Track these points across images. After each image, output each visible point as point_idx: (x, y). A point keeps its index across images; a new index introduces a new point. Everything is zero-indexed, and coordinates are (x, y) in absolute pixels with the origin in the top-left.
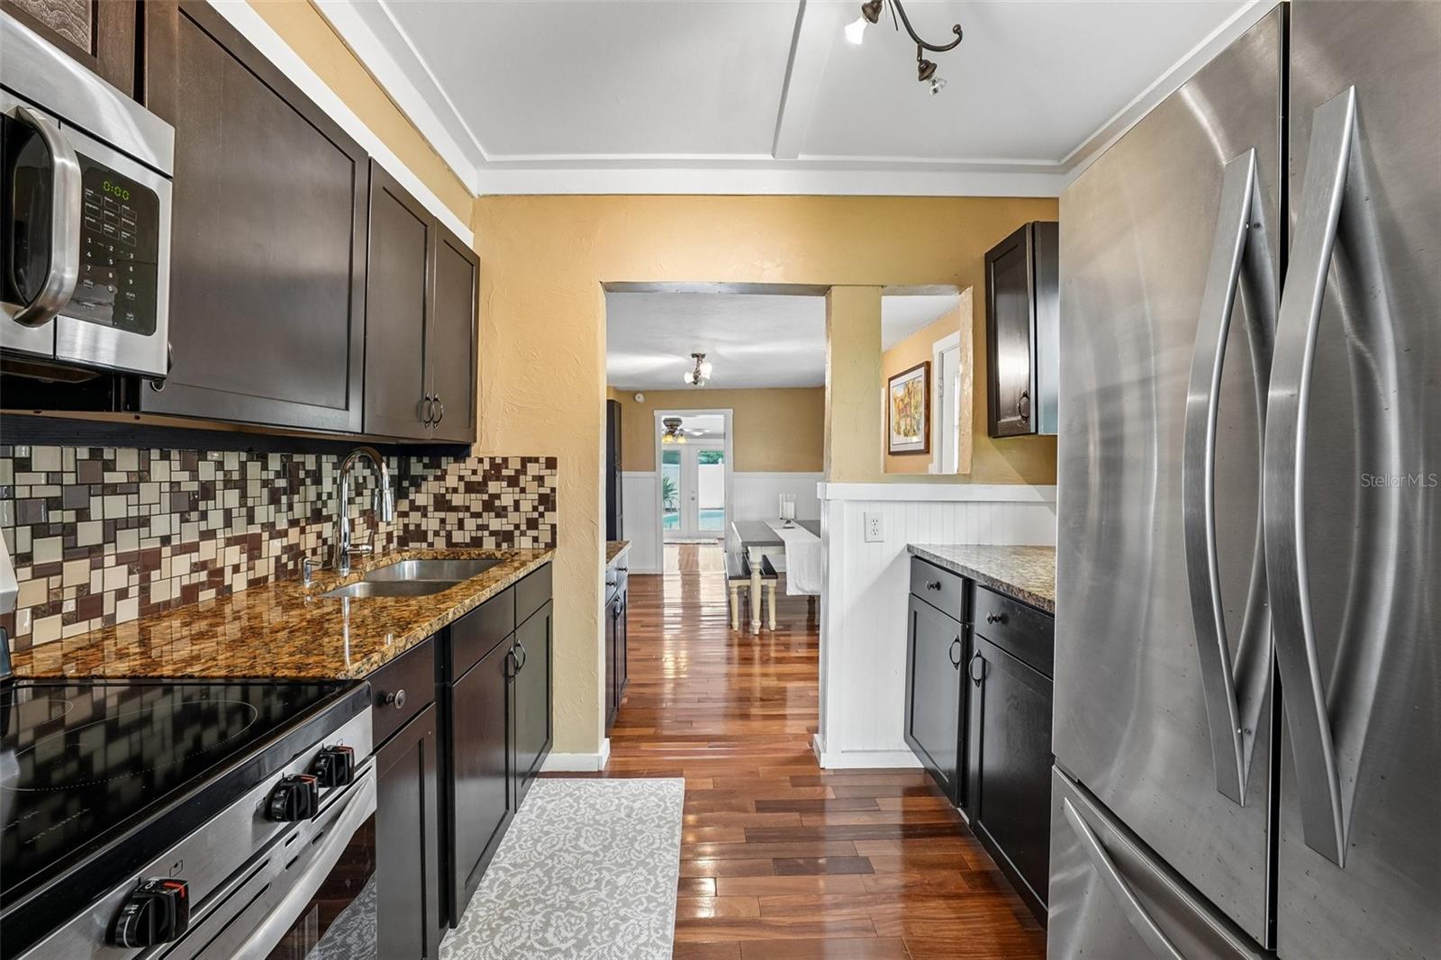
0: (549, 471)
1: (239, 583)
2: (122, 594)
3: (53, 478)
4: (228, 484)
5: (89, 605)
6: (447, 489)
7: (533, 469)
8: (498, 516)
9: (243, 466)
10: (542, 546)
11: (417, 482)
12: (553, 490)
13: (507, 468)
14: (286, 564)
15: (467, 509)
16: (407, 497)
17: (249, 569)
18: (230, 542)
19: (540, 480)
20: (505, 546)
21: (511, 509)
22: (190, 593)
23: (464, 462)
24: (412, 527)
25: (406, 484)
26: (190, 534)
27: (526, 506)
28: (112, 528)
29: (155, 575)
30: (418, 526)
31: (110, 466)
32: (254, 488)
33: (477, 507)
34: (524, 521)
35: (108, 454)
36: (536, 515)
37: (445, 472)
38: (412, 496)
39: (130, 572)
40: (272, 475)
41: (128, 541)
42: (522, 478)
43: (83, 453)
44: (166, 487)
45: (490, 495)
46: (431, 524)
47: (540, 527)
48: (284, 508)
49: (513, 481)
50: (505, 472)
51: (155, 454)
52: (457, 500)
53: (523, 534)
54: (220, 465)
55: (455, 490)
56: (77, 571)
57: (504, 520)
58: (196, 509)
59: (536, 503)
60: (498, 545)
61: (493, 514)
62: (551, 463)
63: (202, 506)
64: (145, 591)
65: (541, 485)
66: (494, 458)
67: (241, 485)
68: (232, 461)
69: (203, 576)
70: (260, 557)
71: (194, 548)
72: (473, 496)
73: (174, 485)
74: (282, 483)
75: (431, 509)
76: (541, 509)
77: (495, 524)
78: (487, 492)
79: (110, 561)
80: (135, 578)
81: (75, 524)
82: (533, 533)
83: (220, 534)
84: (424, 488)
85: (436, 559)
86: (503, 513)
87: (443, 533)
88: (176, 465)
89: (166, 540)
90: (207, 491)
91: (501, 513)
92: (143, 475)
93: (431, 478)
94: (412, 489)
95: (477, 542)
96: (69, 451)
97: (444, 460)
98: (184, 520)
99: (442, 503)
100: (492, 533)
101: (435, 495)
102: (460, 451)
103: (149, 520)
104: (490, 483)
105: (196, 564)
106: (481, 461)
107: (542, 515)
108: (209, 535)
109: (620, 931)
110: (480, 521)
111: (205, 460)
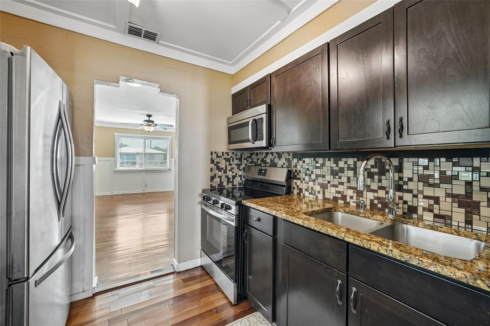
1: (352, 202)
2: (319, 192)
4: (349, 168)
5: (313, 192)
9: (355, 163)
17: (357, 199)
18: (349, 188)
22: (336, 199)
26: (336, 182)
28: (317, 176)
29: (326, 190)
31: (317, 162)
35: (317, 159)
39: (321, 188)
40: (369, 167)
41: (320, 180)
43: (312, 159)
44: (329, 168)
48: (376, 181)
51: (327, 159)
54: (346, 163)
56: (311, 184)
58: (338, 175)
63: (340, 174)
64: (324, 193)
67: (355, 169)
68: (351, 161)
69: (339, 196)
70: (362, 197)
71: (337, 186)
73: (332, 168)
74: (375, 170)
79: (317, 184)
80: (322, 190)
81: (311, 174)
83: (345, 184)
88: (332, 162)
89: (329, 182)
90: (342, 170)
92: (323, 165)
96: (310, 159)
98: (334, 178)
103: (325, 176)
105: (337, 191)
108: (342, 184)
111: (341, 161)
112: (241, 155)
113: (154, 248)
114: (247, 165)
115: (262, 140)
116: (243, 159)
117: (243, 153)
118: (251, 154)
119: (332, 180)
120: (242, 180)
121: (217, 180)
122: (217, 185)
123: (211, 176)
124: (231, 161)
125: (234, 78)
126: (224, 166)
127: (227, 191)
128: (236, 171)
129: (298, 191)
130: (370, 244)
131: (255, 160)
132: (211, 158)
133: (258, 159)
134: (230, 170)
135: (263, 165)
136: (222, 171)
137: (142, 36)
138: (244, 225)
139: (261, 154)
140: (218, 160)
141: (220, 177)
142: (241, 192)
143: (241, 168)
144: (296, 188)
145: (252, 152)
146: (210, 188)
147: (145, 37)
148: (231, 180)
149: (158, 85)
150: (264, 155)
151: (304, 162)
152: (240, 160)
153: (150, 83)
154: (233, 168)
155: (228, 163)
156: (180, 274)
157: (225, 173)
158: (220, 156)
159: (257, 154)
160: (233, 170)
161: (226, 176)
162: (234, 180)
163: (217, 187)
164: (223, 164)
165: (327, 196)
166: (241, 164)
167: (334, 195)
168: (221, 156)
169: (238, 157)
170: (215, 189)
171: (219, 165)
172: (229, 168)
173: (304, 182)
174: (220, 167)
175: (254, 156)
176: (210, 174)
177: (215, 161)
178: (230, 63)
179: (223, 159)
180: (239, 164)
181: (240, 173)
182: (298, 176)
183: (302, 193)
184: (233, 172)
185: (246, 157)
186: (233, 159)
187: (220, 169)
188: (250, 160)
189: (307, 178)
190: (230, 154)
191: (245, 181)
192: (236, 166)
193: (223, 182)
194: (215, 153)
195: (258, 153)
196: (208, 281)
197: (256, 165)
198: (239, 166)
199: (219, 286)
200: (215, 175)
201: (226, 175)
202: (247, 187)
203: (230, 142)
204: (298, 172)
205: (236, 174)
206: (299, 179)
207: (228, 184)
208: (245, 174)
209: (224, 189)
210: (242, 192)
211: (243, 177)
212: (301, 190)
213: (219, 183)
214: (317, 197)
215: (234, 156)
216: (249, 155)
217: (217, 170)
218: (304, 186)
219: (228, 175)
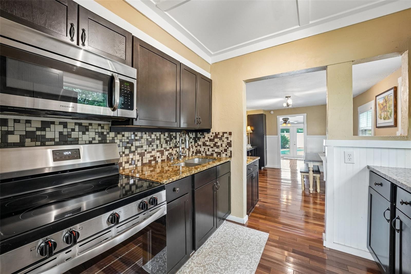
0: (230, 136)
1: (159, 160)
2: (138, 161)
3: (128, 138)
4: (157, 139)
6: (205, 140)
7: (226, 135)
8: (217, 148)
9: (160, 135)
10: (228, 157)
11: (199, 139)
12: (231, 141)
13: (219, 135)
14: (169, 157)
15: (210, 146)
16: (197, 143)
17: (161, 158)
18: (158, 151)
19: (227, 138)
20: (219, 156)
21: (220, 146)
22: (150, 161)
23: (209, 134)
24: (198, 150)
25: (197, 139)
26: (150, 149)
27: (224, 145)
28: (137, 147)
29: (144, 157)
30: (199, 150)
31: (136, 136)
32: (162, 140)
33: (212, 145)
34: (223, 150)
35: (136, 133)
36: (226, 148)
37: (205, 136)
38: (198, 142)
39: (140, 157)
40: (166, 137)
41: (139, 150)
42: (223, 138)
43: (132, 133)
44: (146, 140)
45: (215, 142)
46: (202, 149)
47: (228, 151)
48: (169, 144)
49: (220, 139)
50: (219, 136)
51: (144, 133)
52: (208, 143)
53: (223, 153)
54: (155, 135)
55: (207, 141)
56: (131, 156)
57: (219, 149)
59: (226, 145)
60: (217, 156)
61: (216, 147)
62: (230, 134)
63: (152, 144)
64: (142, 160)
65: (228, 140)
66: (216, 133)
67: (160, 139)
68: (158, 134)
69: (152, 158)
70: (164, 155)
71: (151, 152)
72: (211, 142)
73: (147, 139)
74: (168, 139)
75: (202, 145)
76: (228, 146)
77: (217, 150)
78: (214, 142)
79: (136, 154)
80: (140, 158)
81: (131, 147)
82: (226, 153)
83: (156, 150)
84: (200, 140)
85: (202, 158)
86: (219, 147)
87: (204, 152)
88: (147, 135)
89: (146, 150)
90: (153, 141)
91: (218, 147)
92: (142, 137)
93: (202, 138)
94: (198, 141)
95: (212, 154)
97: (205, 133)
98: (149, 147)
99: (204, 144)
100: (216, 152)
101: (203, 142)
102: (208, 131)
103: (143, 146)
104: (215, 139)
105: (151, 156)
106: (213, 133)
107: (228, 148)
108: (153, 150)
109: (237, 271)
110: (213, 149)
111: (153, 134)
151: (123, 136)
165: (144, 161)
173: (124, 155)
189: (127, 151)
212: (120, 165)
214: (136, 165)
218: (124, 159)
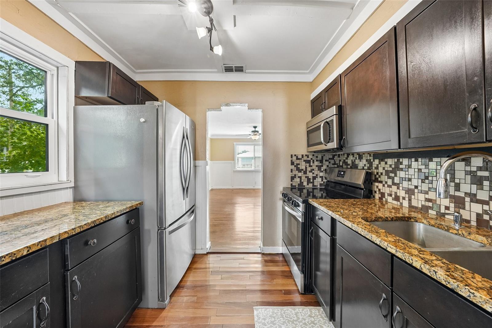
2: (404, 198)
3: (391, 166)
5: (397, 198)
26: (425, 187)
28: (402, 179)
31: (401, 163)
35: (401, 160)
43: (396, 160)
44: (416, 170)
51: (413, 160)
56: (394, 188)
58: (428, 179)
63: (430, 178)
64: (410, 200)
69: (430, 204)
71: (426, 193)
73: (420, 170)
79: (401, 188)
80: (407, 195)
81: (394, 177)
88: (420, 163)
89: (416, 187)
96: (393, 159)
98: (423, 182)
103: (411, 180)
111: (432, 161)
112: (322, 157)
113: (251, 232)
114: (329, 166)
115: (333, 141)
116: (324, 161)
117: (325, 155)
118: (334, 156)
119: (420, 184)
120: (324, 181)
121: (298, 180)
122: (297, 184)
123: (291, 176)
124: (312, 163)
125: (312, 85)
126: (304, 168)
127: (308, 190)
128: (316, 172)
129: (380, 196)
130: (412, 260)
131: (337, 162)
132: (292, 161)
133: (340, 161)
134: (310, 172)
135: (345, 166)
136: (302, 171)
137: (234, 71)
138: (311, 222)
139: (343, 155)
140: (298, 162)
141: (300, 177)
142: (322, 192)
143: (322, 170)
144: (378, 192)
145: (334, 154)
146: (290, 187)
147: (236, 71)
148: (311, 181)
149: (247, 105)
150: (346, 156)
151: (386, 163)
152: (321, 161)
153: (241, 104)
154: (313, 170)
155: (308, 164)
156: (264, 255)
157: (305, 174)
158: (299, 158)
159: (339, 156)
160: (313, 172)
161: (306, 177)
162: (315, 181)
163: (297, 186)
164: (303, 166)
165: (414, 203)
166: (322, 166)
167: (423, 203)
168: (301, 158)
169: (319, 159)
170: (295, 188)
171: (299, 166)
172: (309, 169)
173: (386, 185)
174: (300, 168)
175: (336, 158)
176: (290, 175)
177: (295, 163)
178: (308, 71)
179: (303, 161)
180: (320, 165)
181: (321, 174)
182: (379, 179)
183: (385, 198)
184: (313, 173)
185: (328, 159)
186: (313, 161)
187: (300, 170)
188: (332, 162)
189: (390, 182)
190: (310, 157)
191: (326, 182)
192: (317, 168)
193: (303, 182)
194: (295, 155)
195: (340, 154)
196: (284, 267)
197: (338, 167)
198: (319, 168)
199: (292, 274)
200: (295, 175)
201: (306, 175)
202: (329, 188)
203: (309, 145)
204: (380, 174)
205: (317, 175)
206: (381, 182)
207: (308, 184)
208: (327, 176)
209: (304, 188)
210: (324, 193)
211: (324, 178)
212: (383, 195)
213: (299, 183)
214: (401, 204)
215: (314, 158)
216: (331, 157)
217: (297, 171)
218: (386, 190)
219: (308, 176)
